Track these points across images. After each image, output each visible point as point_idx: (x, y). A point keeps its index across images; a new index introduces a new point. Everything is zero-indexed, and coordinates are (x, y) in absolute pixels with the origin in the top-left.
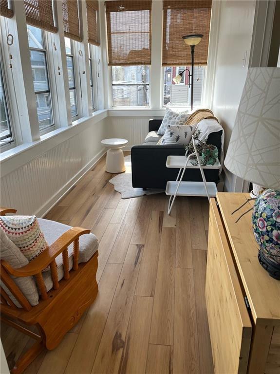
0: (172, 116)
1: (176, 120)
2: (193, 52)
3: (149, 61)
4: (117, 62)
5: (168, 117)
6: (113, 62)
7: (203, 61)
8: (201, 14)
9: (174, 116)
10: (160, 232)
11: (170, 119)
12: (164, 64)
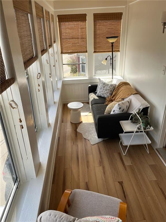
0: (105, 86)
1: (108, 88)
2: (112, 46)
3: (86, 50)
4: (66, 51)
5: (102, 86)
6: (64, 51)
7: (117, 50)
8: (116, 23)
9: (106, 86)
10: (126, 170)
11: (104, 87)
12: (95, 52)
